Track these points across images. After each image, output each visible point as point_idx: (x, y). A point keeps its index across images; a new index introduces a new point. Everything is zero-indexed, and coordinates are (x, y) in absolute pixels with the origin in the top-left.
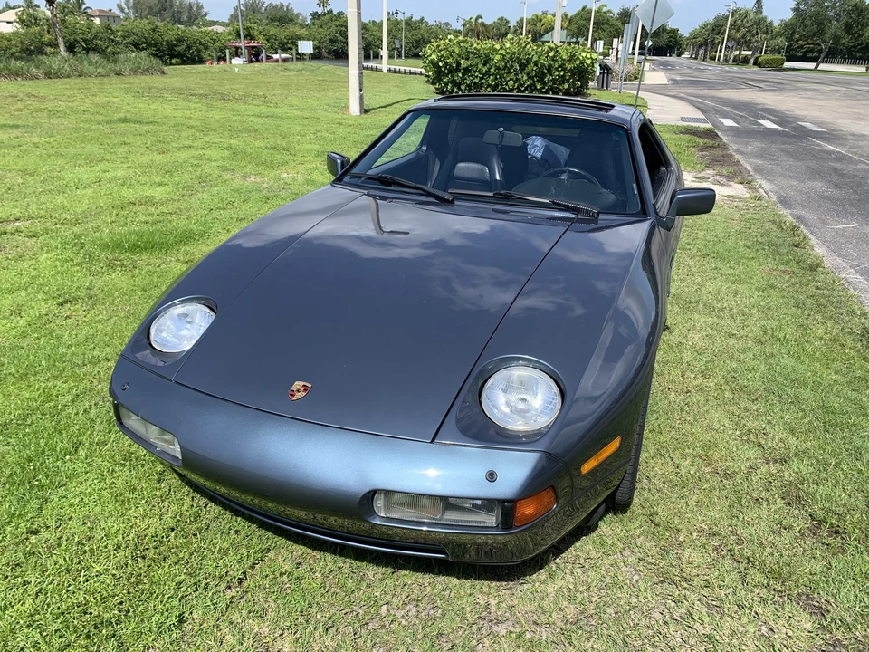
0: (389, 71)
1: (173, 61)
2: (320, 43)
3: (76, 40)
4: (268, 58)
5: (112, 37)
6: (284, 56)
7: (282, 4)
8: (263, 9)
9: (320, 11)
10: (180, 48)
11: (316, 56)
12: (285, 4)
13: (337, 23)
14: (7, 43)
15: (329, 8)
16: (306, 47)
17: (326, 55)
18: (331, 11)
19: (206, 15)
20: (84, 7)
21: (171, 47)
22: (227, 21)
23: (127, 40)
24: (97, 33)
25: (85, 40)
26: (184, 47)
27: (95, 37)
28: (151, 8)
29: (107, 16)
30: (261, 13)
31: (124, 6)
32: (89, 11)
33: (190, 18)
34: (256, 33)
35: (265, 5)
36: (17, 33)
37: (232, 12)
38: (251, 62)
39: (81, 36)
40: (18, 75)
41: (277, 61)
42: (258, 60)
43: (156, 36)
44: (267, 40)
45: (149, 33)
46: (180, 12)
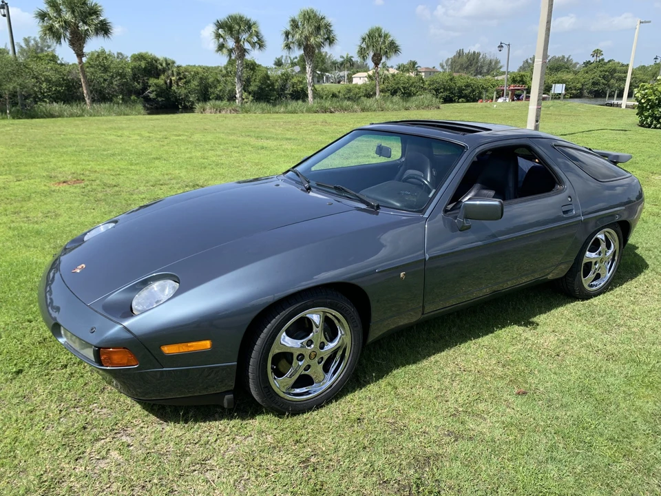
0: (627, 107)
1: (460, 100)
2: (583, 85)
3: (398, 88)
5: (422, 85)
7: (564, 57)
9: (592, 60)
10: (466, 92)
12: (566, 57)
13: (602, 69)
14: (357, 90)
15: (601, 58)
17: (586, 94)
18: (602, 60)
19: (500, 68)
20: (416, 66)
21: (461, 90)
23: (432, 87)
24: (413, 83)
25: (404, 88)
26: (469, 91)
27: (411, 86)
28: (462, 65)
29: (430, 72)
31: (444, 64)
32: (419, 69)
33: (488, 71)
36: (365, 85)
37: (522, 64)
38: (513, 100)
39: (402, 85)
40: (346, 110)
42: (518, 99)
43: (452, 84)
45: (447, 82)
46: (482, 67)
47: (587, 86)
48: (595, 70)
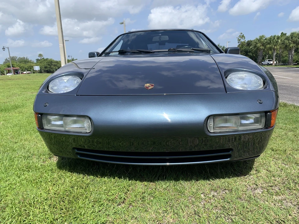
4: (22, 73)
6: (27, 72)
7: (24, 58)
8: (17, 59)
9: (39, 58)
11: (40, 72)
12: (26, 57)
13: (47, 61)
15: (43, 57)
16: (37, 68)
17: (43, 72)
18: (44, 58)
22: (2, 64)
30: (16, 61)
34: (15, 66)
35: (18, 58)
37: (4, 61)
38: (15, 74)
41: (25, 74)
42: (17, 74)
44: (20, 68)
47: (43, 69)
48: (44, 62)
